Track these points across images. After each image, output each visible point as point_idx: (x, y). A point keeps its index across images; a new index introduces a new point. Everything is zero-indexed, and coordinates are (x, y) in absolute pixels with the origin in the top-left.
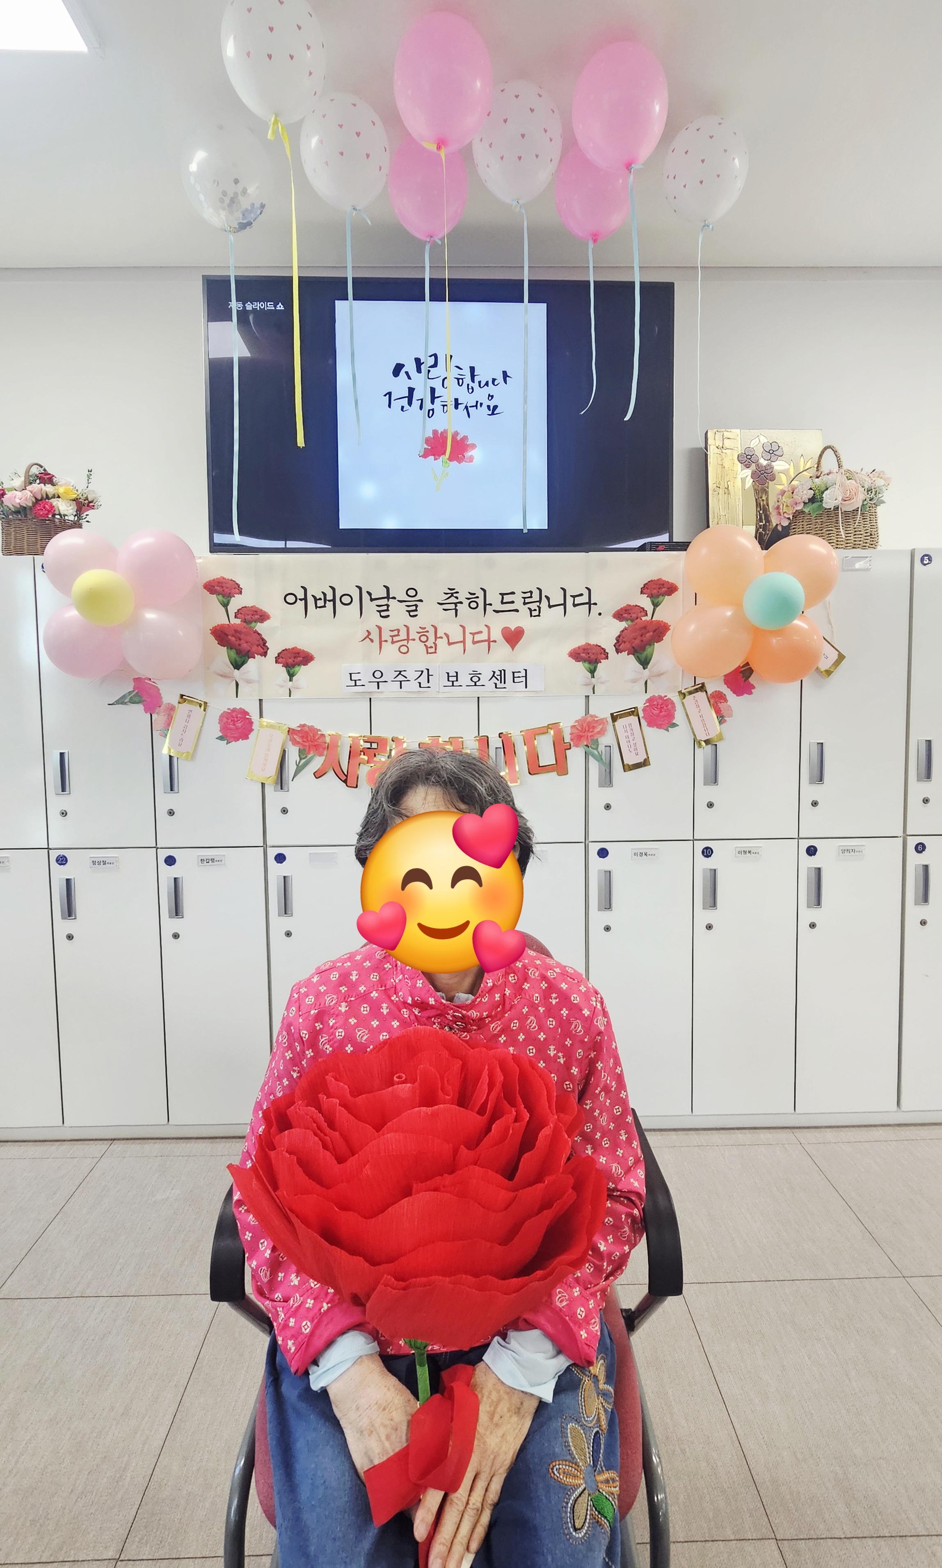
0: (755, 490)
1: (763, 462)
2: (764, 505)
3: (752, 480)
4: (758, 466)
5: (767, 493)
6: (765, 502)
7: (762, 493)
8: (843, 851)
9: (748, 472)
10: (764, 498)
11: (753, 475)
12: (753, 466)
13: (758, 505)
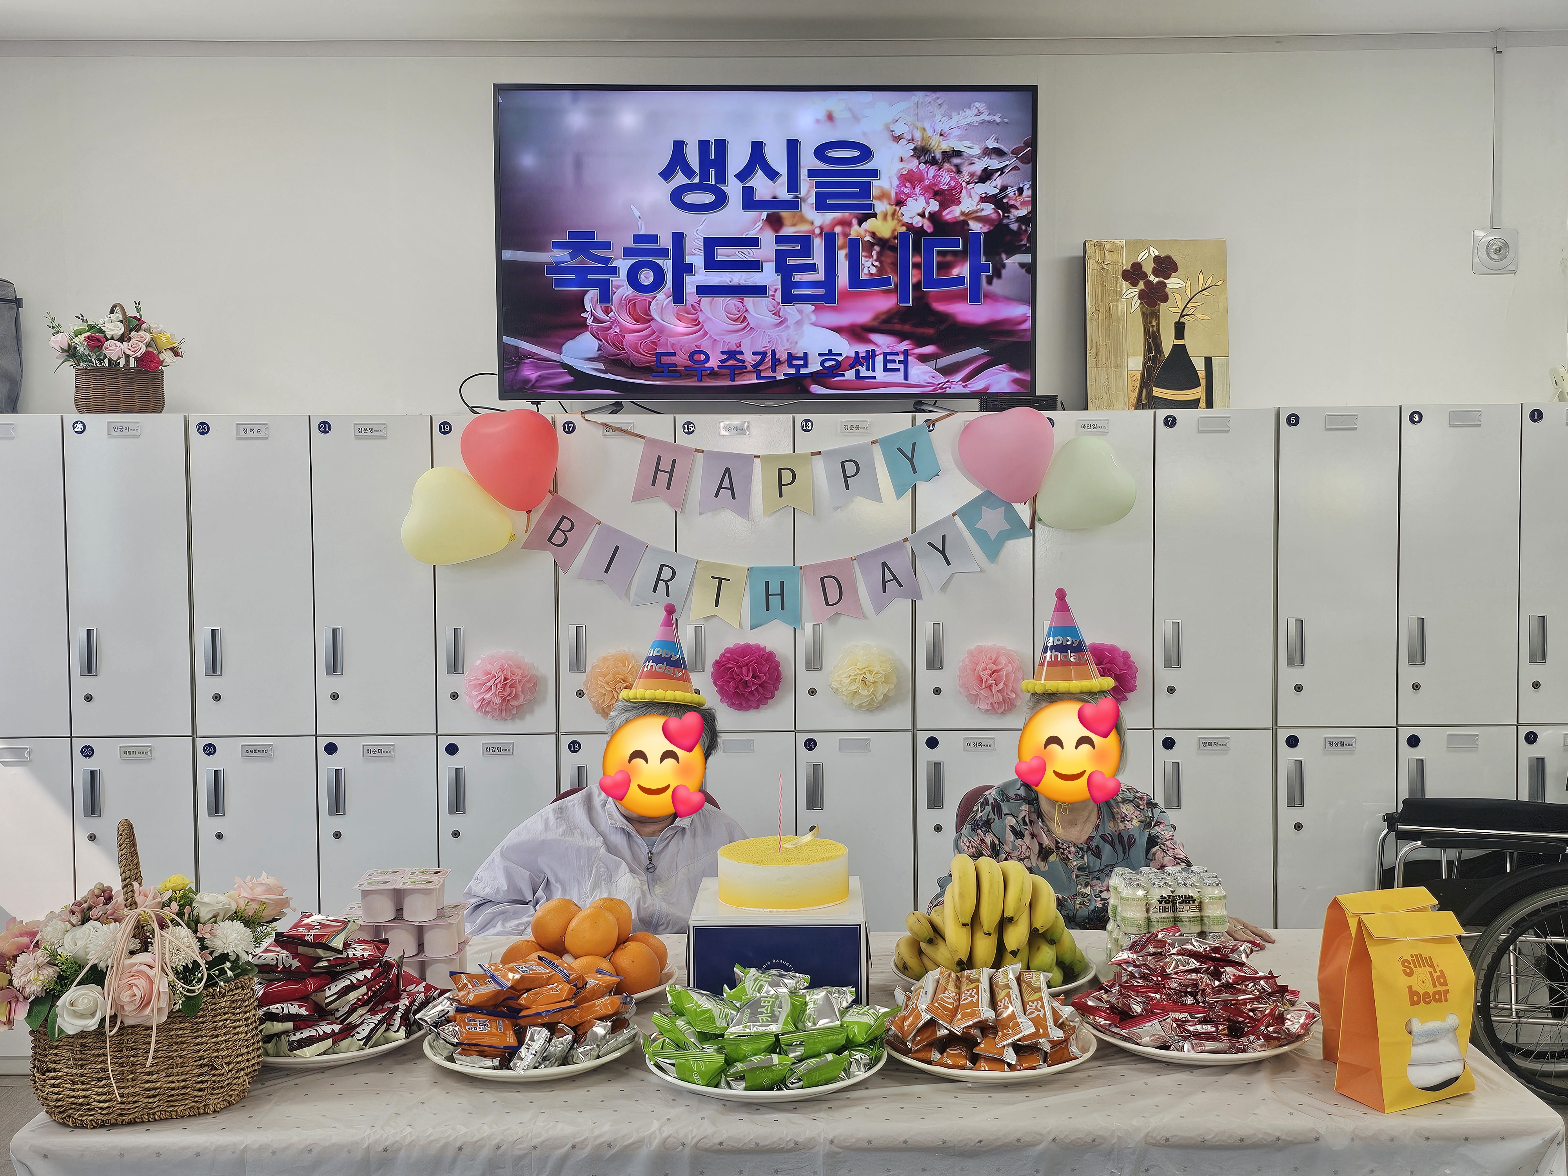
0: (1143, 314)
1: (1154, 279)
2: (1154, 332)
3: (1139, 301)
4: (1148, 283)
5: (1157, 318)
6: (1155, 329)
7: (1152, 317)
8: (1205, 744)
9: (1135, 291)
10: (1154, 324)
11: (1142, 295)
12: (1141, 285)
13: (1147, 332)
